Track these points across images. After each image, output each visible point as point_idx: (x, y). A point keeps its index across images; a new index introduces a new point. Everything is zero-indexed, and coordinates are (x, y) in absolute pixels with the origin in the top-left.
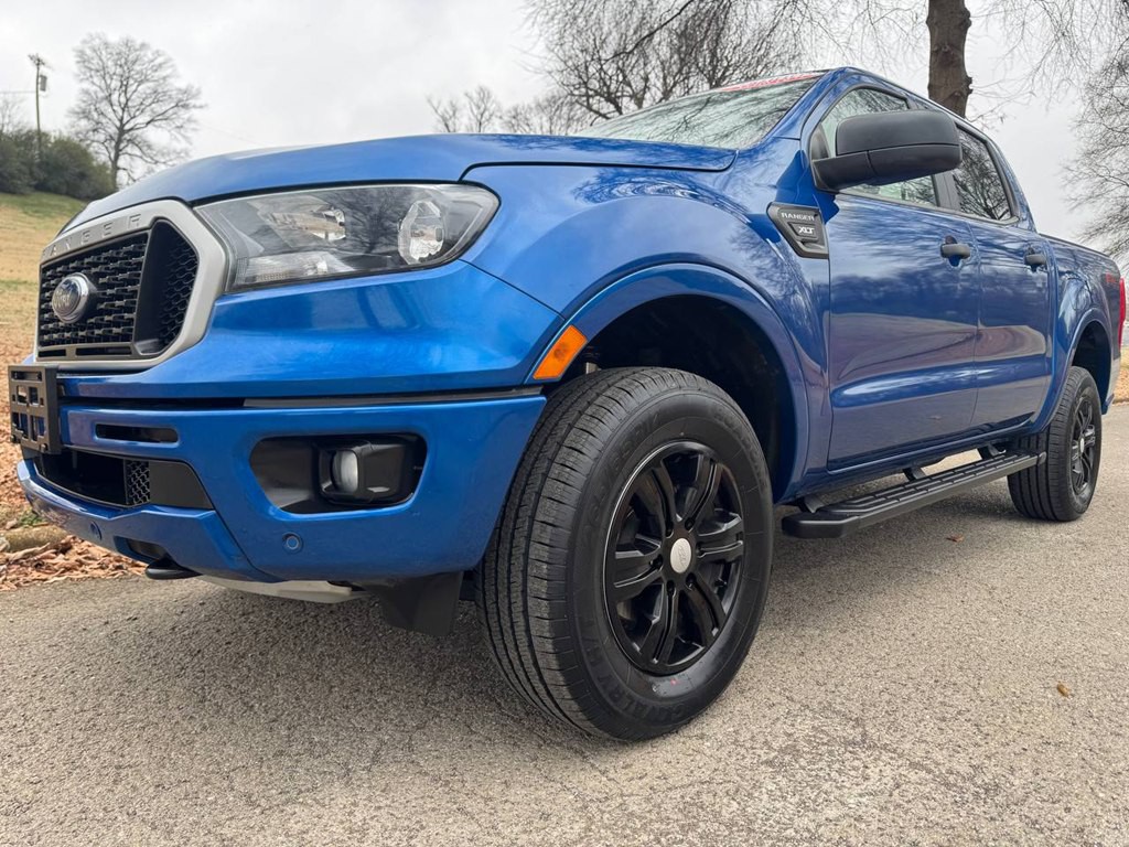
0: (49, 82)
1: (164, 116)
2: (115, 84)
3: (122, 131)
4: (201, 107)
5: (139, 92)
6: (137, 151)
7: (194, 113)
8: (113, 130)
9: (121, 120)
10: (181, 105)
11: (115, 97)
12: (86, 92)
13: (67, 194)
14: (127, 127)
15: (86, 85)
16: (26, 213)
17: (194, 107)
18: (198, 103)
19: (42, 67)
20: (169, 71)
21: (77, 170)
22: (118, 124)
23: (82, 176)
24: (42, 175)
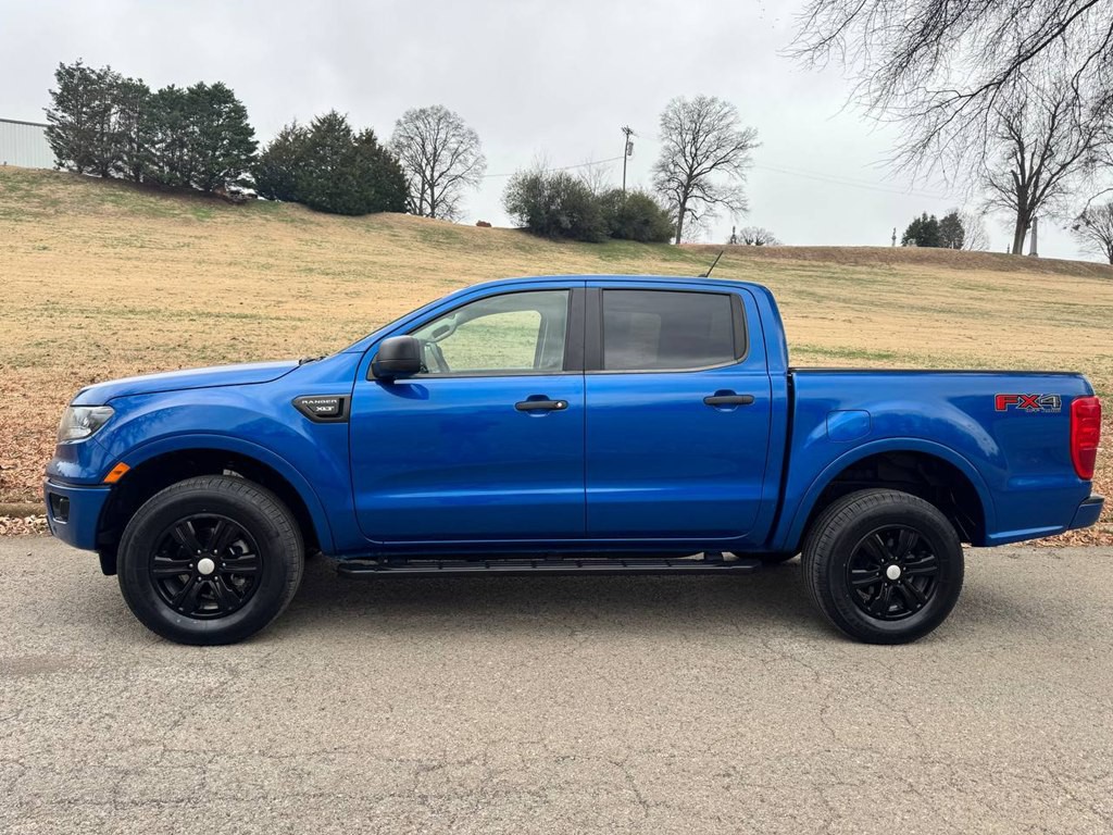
0: (634, 147)
1: (725, 160)
2: (689, 138)
3: (690, 177)
4: (757, 146)
5: (707, 141)
6: (699, 193)
7: (750, 152)
8: (683, 178)
9: (690, 168)
10: (741, 147)
11: (688, 149)
12: (667, 148)
13: (634, 239)
14: (695, 173)
15: (666, 143)
16: (600, 258)
17: (752, 146)
18: (754, 143)
19: (630, 136)
20: (732, 119)
21: (643, 218)
22: (688, 171)
23: (646, 222)
24: (617, 226)
